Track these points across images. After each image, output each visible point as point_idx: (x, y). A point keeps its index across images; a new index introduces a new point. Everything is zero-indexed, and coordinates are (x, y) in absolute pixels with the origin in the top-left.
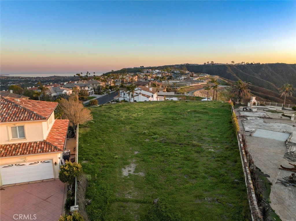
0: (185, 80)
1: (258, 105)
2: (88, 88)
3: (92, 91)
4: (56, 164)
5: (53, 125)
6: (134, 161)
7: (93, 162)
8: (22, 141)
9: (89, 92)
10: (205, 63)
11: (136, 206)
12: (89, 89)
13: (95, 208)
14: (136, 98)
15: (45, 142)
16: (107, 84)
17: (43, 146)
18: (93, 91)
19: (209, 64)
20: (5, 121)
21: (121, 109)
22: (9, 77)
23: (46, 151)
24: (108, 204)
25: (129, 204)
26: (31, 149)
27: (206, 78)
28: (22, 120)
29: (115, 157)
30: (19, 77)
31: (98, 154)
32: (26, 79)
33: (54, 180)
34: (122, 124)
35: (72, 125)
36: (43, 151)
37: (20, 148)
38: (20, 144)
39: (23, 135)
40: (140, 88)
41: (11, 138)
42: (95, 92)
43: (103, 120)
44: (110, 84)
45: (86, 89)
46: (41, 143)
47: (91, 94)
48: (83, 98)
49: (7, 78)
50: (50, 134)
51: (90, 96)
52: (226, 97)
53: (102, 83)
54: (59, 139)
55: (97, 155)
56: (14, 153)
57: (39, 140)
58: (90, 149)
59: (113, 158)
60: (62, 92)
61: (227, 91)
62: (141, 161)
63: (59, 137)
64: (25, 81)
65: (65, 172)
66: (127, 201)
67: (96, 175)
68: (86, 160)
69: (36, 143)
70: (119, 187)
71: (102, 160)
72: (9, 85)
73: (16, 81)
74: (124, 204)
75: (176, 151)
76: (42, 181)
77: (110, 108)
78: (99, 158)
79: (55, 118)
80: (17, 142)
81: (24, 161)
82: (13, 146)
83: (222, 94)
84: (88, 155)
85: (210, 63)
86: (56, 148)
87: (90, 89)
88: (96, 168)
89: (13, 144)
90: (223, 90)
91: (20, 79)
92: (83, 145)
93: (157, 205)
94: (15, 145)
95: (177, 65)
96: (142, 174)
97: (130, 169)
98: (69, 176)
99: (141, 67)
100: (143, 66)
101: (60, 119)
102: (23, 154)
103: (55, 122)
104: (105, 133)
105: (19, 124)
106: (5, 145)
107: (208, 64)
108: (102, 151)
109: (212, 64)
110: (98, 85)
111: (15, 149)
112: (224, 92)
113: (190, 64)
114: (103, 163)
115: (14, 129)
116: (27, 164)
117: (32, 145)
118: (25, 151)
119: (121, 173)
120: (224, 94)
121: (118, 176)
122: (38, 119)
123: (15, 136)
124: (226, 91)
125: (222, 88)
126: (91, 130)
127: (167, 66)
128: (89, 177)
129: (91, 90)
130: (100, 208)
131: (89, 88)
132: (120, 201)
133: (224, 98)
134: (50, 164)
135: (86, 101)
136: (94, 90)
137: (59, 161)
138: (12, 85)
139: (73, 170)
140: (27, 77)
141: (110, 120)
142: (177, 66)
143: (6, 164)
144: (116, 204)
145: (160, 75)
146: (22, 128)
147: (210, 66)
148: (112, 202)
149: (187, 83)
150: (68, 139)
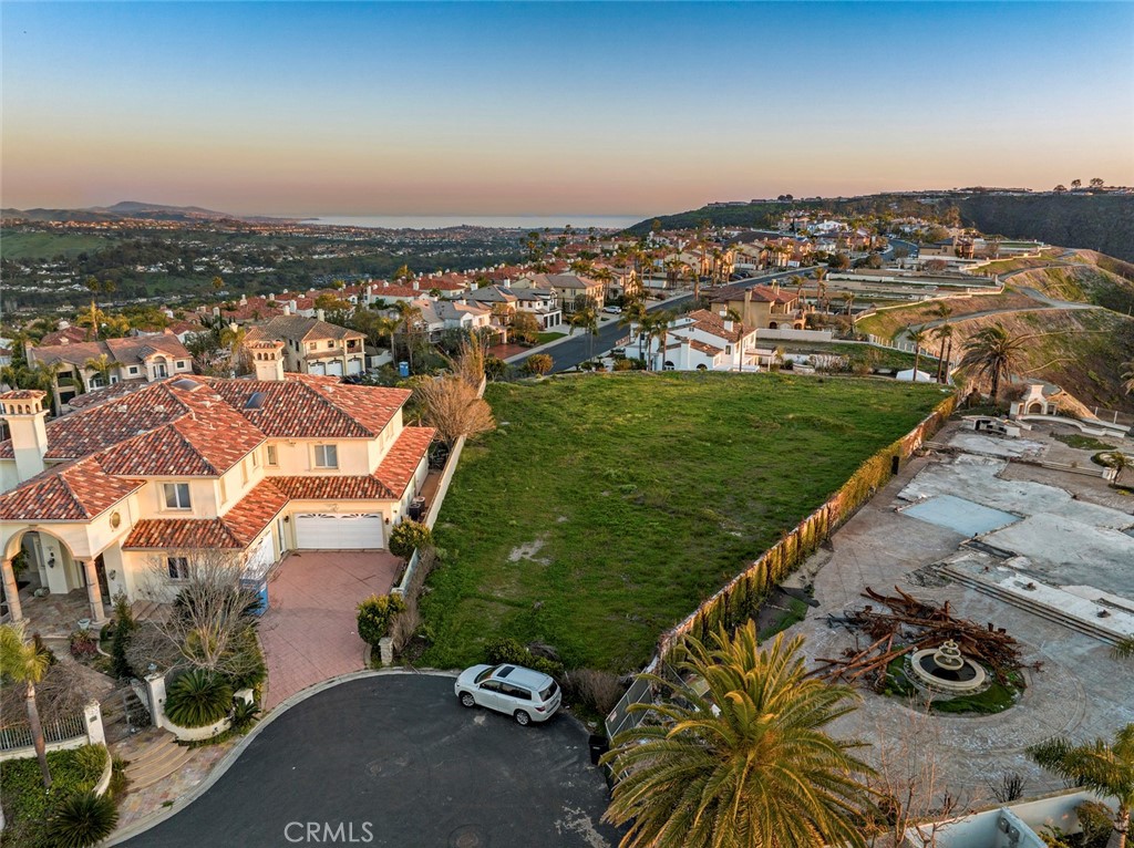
0: (921, 273)
1: (1050, 413)
2: (542, 303)
3: (555, 313)
4: (387, 521)
5: (397, 442)
6: (545, 536)
7: (464, 528)
8: (332, 473)
9: (546, 318)
10: (1060, 188)
11: (502, 609)
12: (545, 307)
13: (435, 601)
14: (670, 355)
15: (370, 479)
16: (612, 285)
17: (366, 485)
18: (560, 312)
19: (1081, 190)
20: (305, 435)
21: (599, 395)
22: (316, 229)
23: (370, 497)
24: (458, 598)
25: (493, 604)
26: (347, 489)
27: (1026, 261)
28: (333, 435)
29: (511, 522)
30: (349, 227)
31: (480, 513)
32: (370, 235)
33: (379, 552)
34: (573, 443)
35: (443, 439)
36: (365, 495)
37: (327, 485)
38: (328, 478)
39: (334, 463)
40: (692, 321)
41: (314, 465)
42: (565, 318)
43: (530, 428)
44: (624, 288)
45: (538, 306)
46: (364, 479)
47: (552, 325)
48: (523, 338)
49: (312, 233)
50: (385, 462)
51: (549, 330)
52: (1072, 354)
53: (593, 286)
54: (398, 475)
55: (477, 513)
56: (317, 493)
57: (360, 473)
58: (468, 501)
59: (506, 523)
60: (459, 319)
61: (1082, 329)
62: (559, 537)
63: (399, 471)
64: (365, 242)
65: (398, 538)
66: (492, 600)
67: (457, 551)
68: (451, 522)
69: (356, 478)
70: (489, 577)
71: (482, 525)
72: (316, 257)
73: (339, 242)
74: (483, 602)
75: (651, 526)
76: (363, 551)
77: (569, 390)
78: (478, 522)
79: (405, 423)
80: (323, 474)
81: (334, 511)
82: (317, 481)
83: (1055, 336)
84: (459, 511)
85: (1085, 184)
86: (388, 491)
87: (547, 308)
88: (463, 538)
89: (317, 478)
90: (1066, 322)
91: (351, 237)
92: (455, 490)
93: (536, 611)
94: (319, 478)
95: (933, 195)
96: (545, 562)
97: (528, 550)
98: (405, 545)
99: (781, 198)
100: (789, 197)
101: (417, 426)
102: (332, 497)
103: (403, 435)
104: (518, 464)
105: (327, 441)
106: (304, 478)
107: (1075, 190)
108: (492, 506)
109: (1094, 191)
110: (578, 292)
111: (320, 487)
112: (1068, 329)
113: (993, 191)
114: (482, 533)
115: (319, 450)
116: (338, 516)
117: (349, 481)
118: (336, 493)
119: (507, 554)
120: (1064, 340)
121: (499, 559)
122: (360, 435)
123: (320, 462)
124: (1077, 326)
125: (1063, 312)
126: (490, 454)
127: (889, 195)
128: (441, 552)
129: (553, 309)
130: (442, 602)
131: (545, 303)
132: (480, 597)
133: (1060, 356)
134: (377, 522)
135: (530, 347)
136: (564, 312)
137: (394, 518)
138: (325, 256)
139: (412, 535)
140: (372, 229)
141: (549, 429)
142: (931, 197)
143: (304, 512)
144: (472, 602)
145: (833, 246)
146: (333, 448)
147: (1080, 197)
148: (464, 597)
149: (923, 286)
150: (432, 471)
